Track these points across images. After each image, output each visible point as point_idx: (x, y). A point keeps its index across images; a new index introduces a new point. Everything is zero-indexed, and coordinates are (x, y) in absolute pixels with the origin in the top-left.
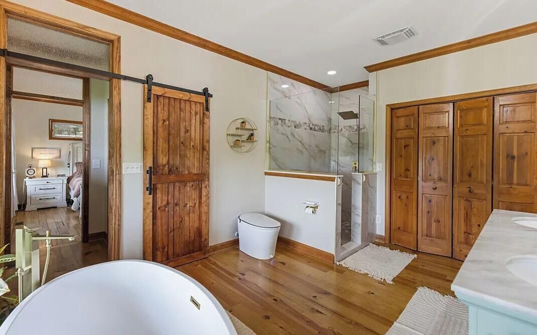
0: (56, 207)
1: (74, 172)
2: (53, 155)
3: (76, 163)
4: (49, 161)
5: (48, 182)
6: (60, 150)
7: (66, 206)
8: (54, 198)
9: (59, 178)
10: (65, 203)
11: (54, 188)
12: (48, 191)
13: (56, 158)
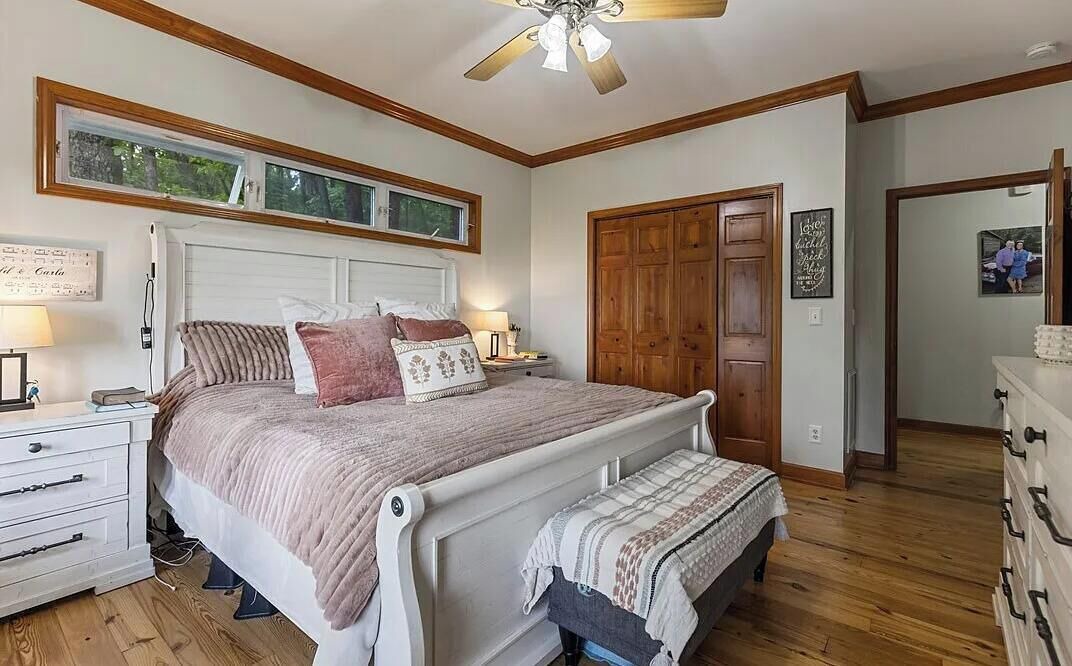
0: (90, 592)
1: (172, 376)
2: (62, 281)
3: (187, 325)
4: (41, 312)
5: (37, 448)
6: (100, 255)
7: (151, 570)
8: (78, 537)
9: (109, 412)
10: (140, 560)
11: (79, 478)
12: (39, 496)
13: (79, 296)
